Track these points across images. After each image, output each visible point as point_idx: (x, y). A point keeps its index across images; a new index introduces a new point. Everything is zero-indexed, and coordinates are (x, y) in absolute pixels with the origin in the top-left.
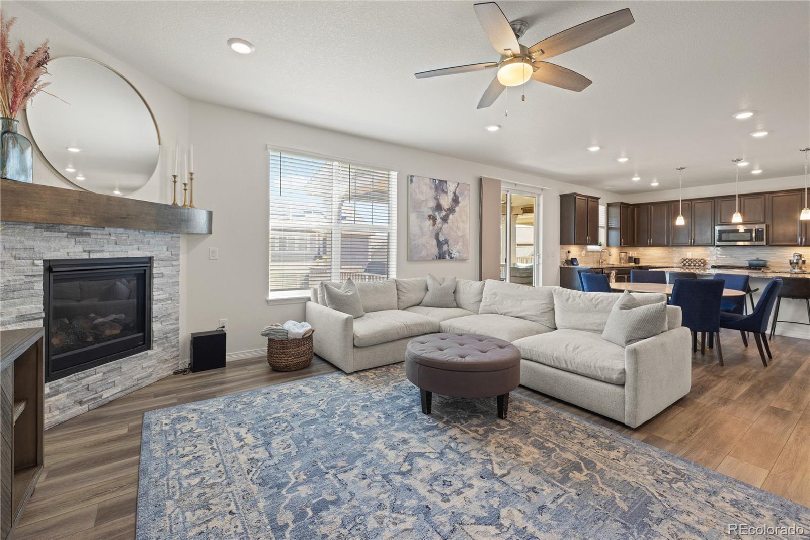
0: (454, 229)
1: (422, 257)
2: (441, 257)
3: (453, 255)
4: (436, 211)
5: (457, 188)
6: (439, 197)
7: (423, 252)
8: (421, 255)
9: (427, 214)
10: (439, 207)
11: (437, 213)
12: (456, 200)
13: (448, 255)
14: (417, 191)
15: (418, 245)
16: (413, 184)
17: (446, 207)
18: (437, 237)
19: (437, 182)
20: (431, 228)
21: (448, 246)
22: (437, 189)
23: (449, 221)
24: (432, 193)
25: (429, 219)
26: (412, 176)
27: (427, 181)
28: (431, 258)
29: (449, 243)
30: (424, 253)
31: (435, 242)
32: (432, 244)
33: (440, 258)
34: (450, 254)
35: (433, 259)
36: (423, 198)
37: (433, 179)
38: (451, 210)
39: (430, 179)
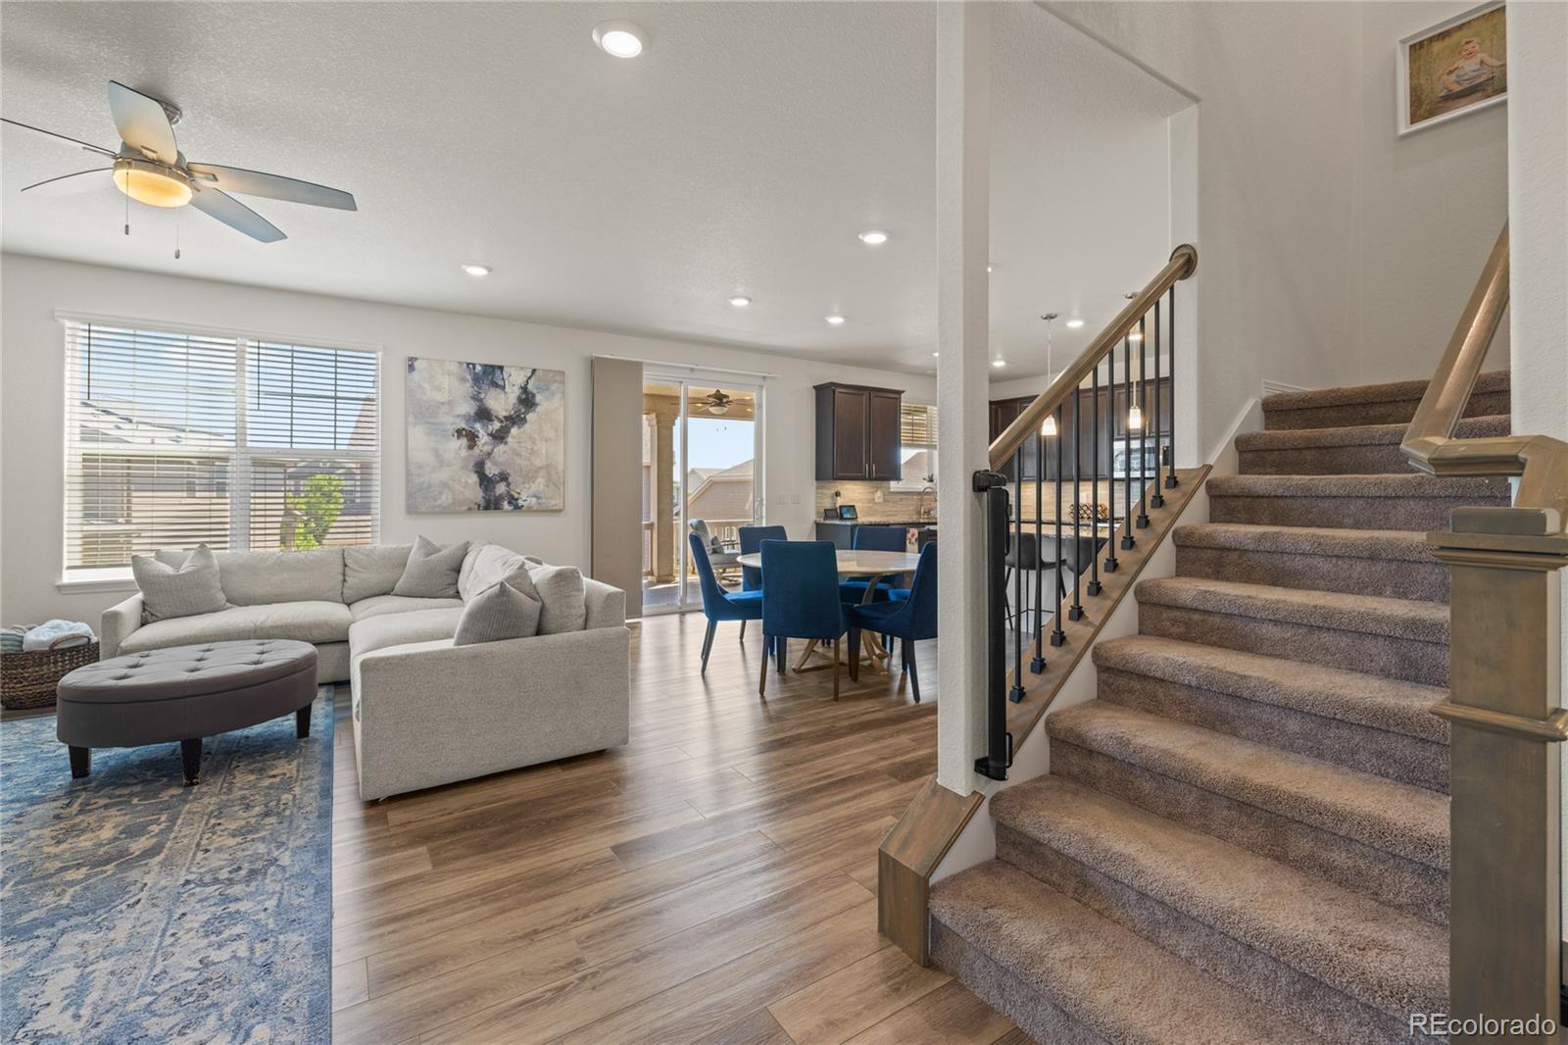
0: (524, 453)
1: (440, 506)
2: (491, 504)
3: (520, 502)
4: (475, 421)
5: (530, 378)
6: (482, 396)
7: (444, 497)
8: (439, 502)
9: (451, 428)
10: (484, 414)
11: (478, 426)
12: (527, 401)
13: (510, 503)
14: (426, 386)
15: (430, 486)
16: (415, 374)
17: (503, 414)
18: (479, 468)
19: (479, 368)
20: (464, 453)
21: (508, 485)
22: (477, 380)
23: (509, 440)
24: (468, 387)
25: (459, 437)
26: (412, 359)
27: (454, 368)
28: (465, 508)
29: (510, 479)
30: (445, 499)
31: (474, 478)
32: (466, 482)
33: (487, 508)
34: (513, 501)
35: (470, 509)
36: (439, 397)
37: (468, 364)
38: (515, 420)
39: (460, 363)
